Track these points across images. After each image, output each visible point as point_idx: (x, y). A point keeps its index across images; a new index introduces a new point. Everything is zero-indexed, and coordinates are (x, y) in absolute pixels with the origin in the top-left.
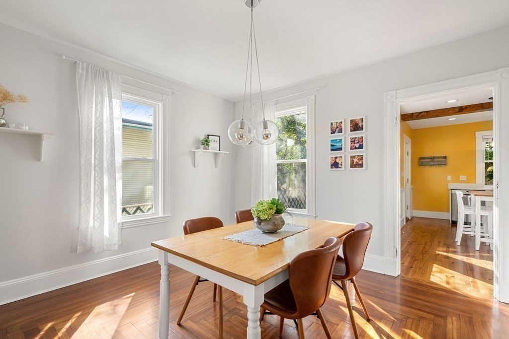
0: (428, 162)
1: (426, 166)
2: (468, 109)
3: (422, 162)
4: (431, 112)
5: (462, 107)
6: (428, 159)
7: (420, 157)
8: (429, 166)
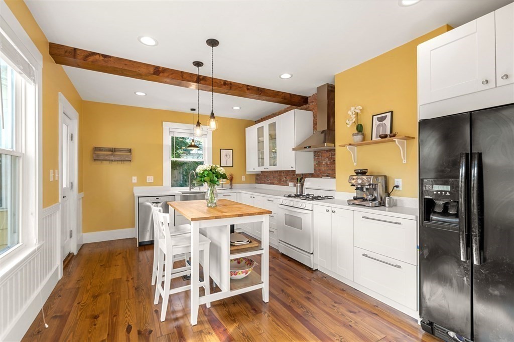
0: (107, 155)
1: (104, 162)
2: (166, 74)
3: (98, 155)
4: (111, 59)
5: (159, 67)
6: (106, 150)
7: (95, 148)
8: (108, 162)
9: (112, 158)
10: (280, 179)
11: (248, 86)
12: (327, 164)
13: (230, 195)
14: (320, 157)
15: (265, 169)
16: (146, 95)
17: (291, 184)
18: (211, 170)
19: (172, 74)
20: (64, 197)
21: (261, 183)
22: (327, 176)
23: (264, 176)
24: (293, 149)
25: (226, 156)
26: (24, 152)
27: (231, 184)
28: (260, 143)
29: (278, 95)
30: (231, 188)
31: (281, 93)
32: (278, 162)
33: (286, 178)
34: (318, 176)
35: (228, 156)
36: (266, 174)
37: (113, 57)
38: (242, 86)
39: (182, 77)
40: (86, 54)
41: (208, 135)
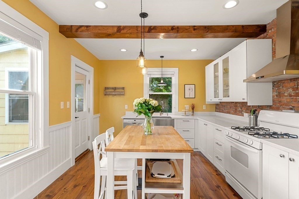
0: (111, 92)
1: (110, 96)
2: (125, 31)
3: (107, 92)
4: (91, 28)
6: (111, 89)
7: (105, 87)
8: (112, 96)
9: (114, 93)
10: (236, 109)
11: (195, 26)
12: (290, 96)
13: (188, 121)
14: (281, 87)
15: (219, 100)
16: (127, 50)
17: (246, 115)
18: (144, 103)
19: (130, 29)
20: (76, 118)
21: (219, 112)
22: (291, 109)
23: (222, 106)
24: (244, 81)
25: (190, 89)
26: (36, 92)
27: (193, 112)
28: (216, 77)
29: (227, 29)
30: (193, 115)
31: (232, 27)
32: (230, 93)
33: (241, 108)
34: (278, 109)
35: (191, 90)
36: (224, 104)
37: (92, 26)
38: (188, 28)
39: (137, 30)
40: (77, 27)
41: (175, 74)
